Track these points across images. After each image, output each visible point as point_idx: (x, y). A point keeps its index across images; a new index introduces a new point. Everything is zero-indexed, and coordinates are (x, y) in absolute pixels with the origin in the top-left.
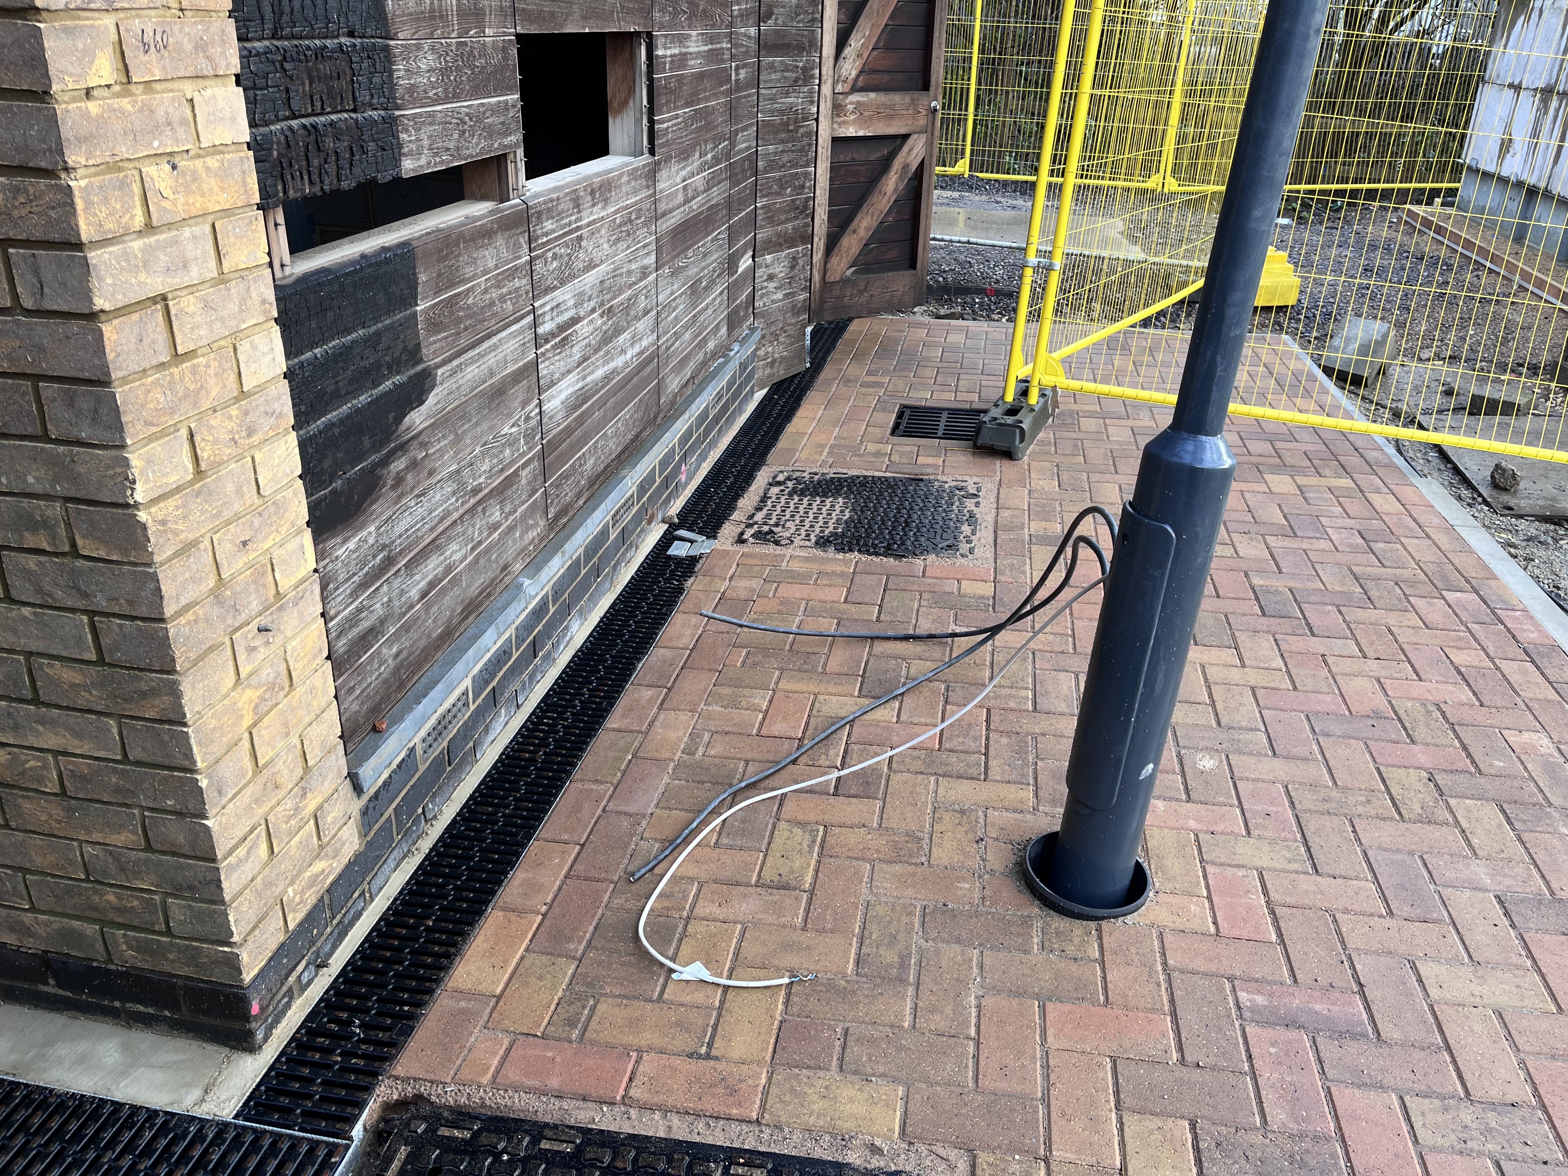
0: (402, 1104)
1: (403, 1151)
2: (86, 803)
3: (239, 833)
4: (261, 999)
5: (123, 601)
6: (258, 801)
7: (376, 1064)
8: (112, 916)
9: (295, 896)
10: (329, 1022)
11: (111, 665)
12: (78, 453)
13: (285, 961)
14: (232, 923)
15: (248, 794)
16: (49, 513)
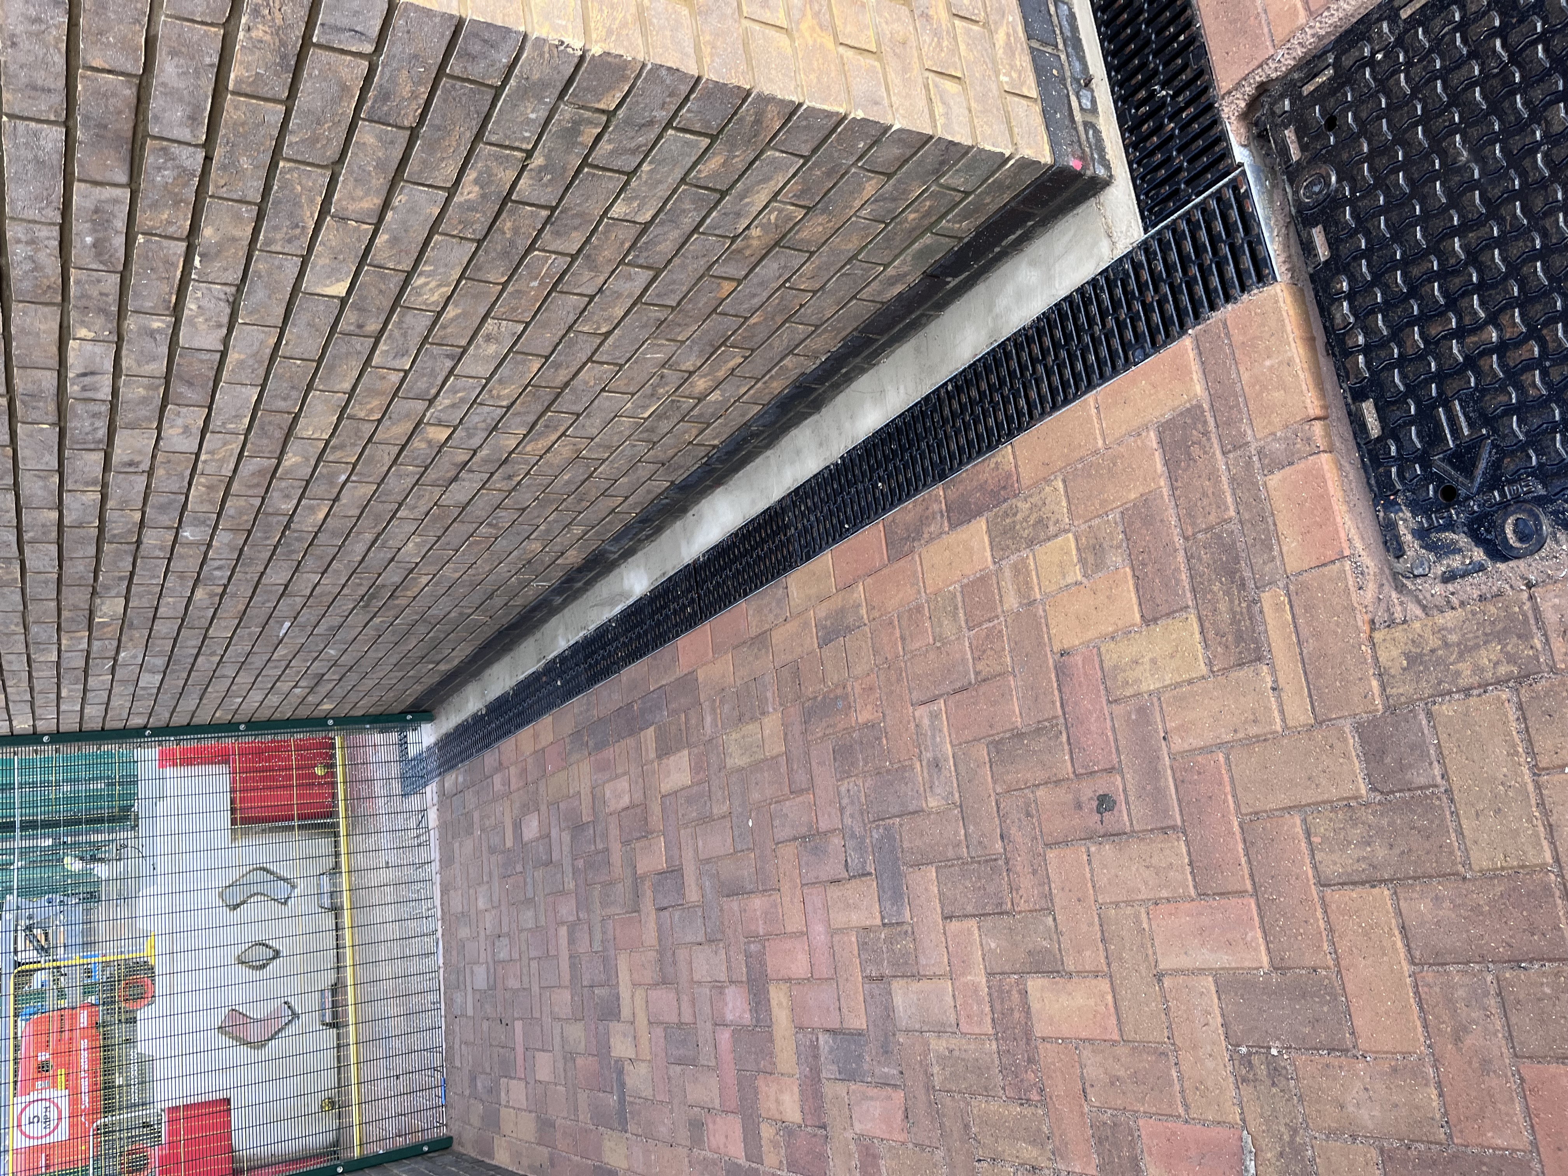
0: (1253, 103)
1: (1290, 134)
2: (826, 199)
3: (922, 103)
4: (1073, 156)
5: (668, 100)
6: (905, 69)
7: (1203, 99)
8: (926, 222)
9: (1011, 77)
10: (1137, 109)
11: (721, 132)
12: (521, 72)
13: (1058, 116)
14: (993, 149)
15: (893, 76)
16: (567, 116)
